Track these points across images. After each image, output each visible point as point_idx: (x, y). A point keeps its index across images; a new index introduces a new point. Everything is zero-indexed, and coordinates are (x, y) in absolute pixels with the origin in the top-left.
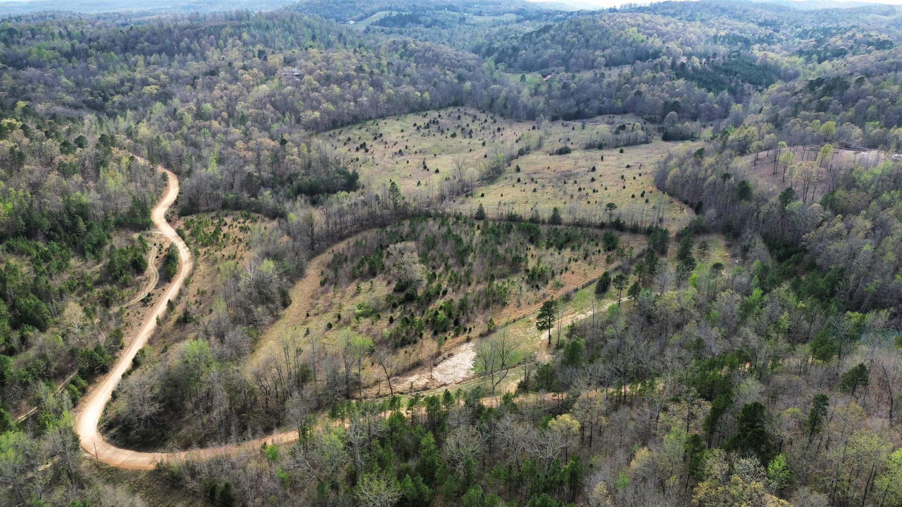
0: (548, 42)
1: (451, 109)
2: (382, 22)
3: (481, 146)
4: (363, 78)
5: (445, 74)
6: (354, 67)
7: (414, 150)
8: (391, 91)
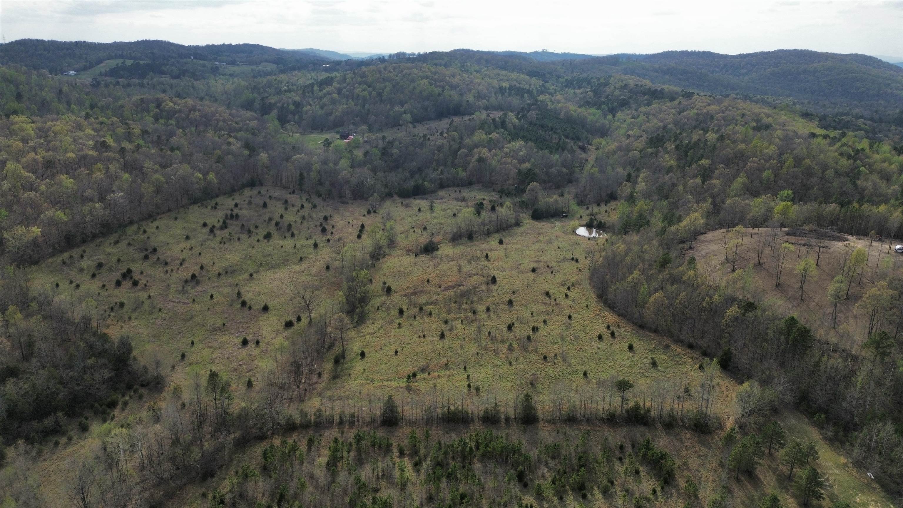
0: (335, 96)
1: (247, 192)
2: (113, 72)
3: (311, 249)
4: (109, 160)
5: (229, 144)
6: (91, 143)
7: (216, 269)
8: (157, 176)
